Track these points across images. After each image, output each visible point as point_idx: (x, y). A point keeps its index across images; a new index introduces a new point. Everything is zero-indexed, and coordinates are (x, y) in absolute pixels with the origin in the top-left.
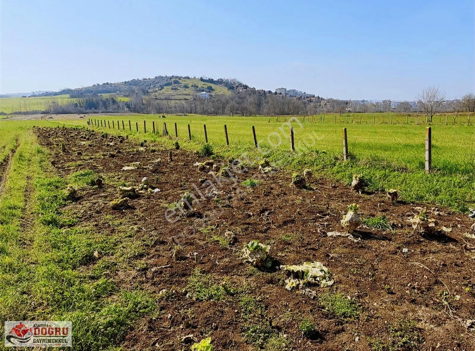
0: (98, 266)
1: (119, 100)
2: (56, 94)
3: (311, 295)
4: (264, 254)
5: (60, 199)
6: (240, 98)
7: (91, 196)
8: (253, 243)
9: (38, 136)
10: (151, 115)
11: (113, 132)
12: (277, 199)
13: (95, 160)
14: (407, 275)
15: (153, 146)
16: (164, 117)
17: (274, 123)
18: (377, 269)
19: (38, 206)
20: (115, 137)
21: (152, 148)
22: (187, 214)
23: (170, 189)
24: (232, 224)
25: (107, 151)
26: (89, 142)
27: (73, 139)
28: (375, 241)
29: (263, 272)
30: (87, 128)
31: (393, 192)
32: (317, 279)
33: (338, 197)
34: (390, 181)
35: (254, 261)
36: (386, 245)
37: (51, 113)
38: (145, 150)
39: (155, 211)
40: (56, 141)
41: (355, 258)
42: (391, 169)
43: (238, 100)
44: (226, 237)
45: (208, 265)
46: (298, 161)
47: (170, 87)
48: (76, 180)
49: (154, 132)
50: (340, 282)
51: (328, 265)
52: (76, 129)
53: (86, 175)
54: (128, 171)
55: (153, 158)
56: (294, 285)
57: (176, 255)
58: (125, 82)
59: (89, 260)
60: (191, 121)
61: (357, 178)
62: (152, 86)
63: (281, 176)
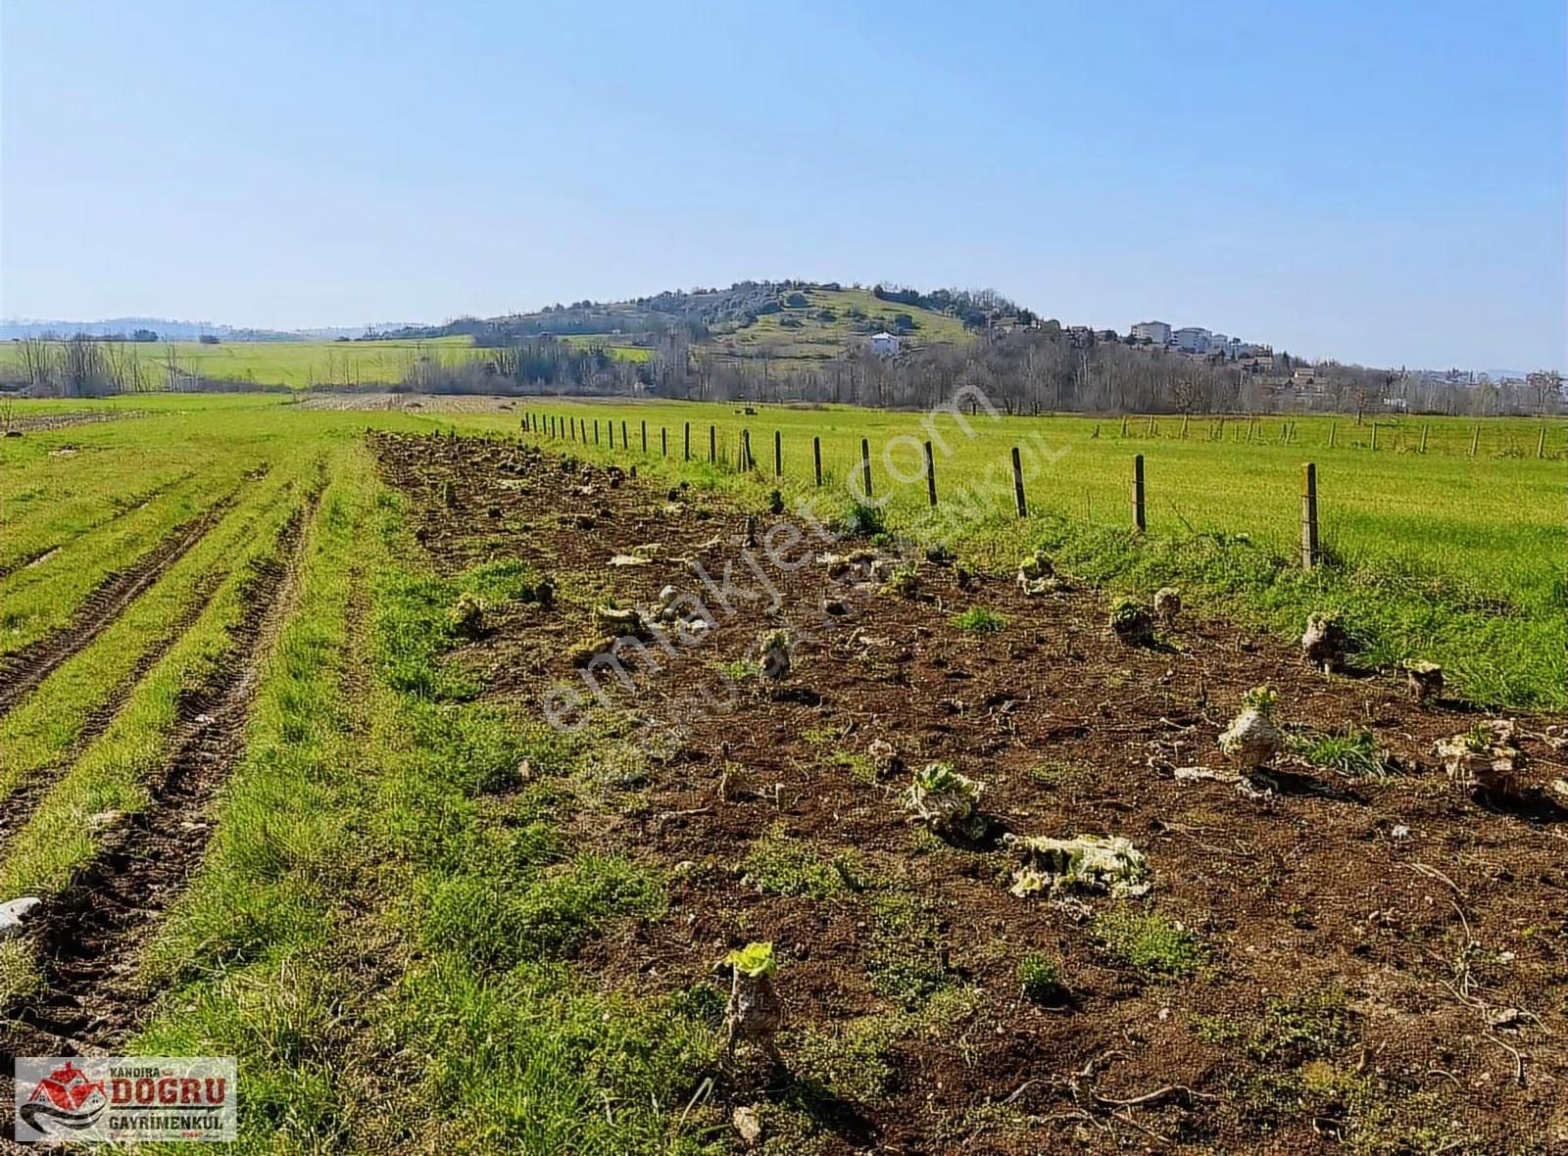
0: (527, 797)
1: (617, 358)
2: (433, 333)
3: (1075, 911)
4: (963, 802)
5: (438, 632)
6: (1002, 352)
7: (520, 630)
8: (936, 770)
9: (380, 459)
10: (713, 406)
11: (590, 457)
12: (1050, 670)
13: (536, 535)
14: (1377, 890)
15: (704, 501)
16: (750, 412)
17: (1110, 441)
18: (1293, 871)
19: (381, 644)
20: (599, 471)
21: (700, 507)
22: (774, 691)
23: (735, 624)
24: (896, 726)
25: (573, 511)
26: (524, 483)
27: (478, 470)
28: (1314, 802)
29: (957, 847)
30: (520, 441)
31: (1429, 669)
32: (1103, 878)
33: (1247, 678)
34: (1444, 642)
35: (933, 817)
36: (1347, 814)
37: (417, 393)
38: (679, 511)
39: (687, 677)
40: (429, 475)
41: (1240, 838)
42: (1454, 605)
43: (996, 360)
44: (873, 757)
45: (812, 819)
46: (1152, 564)
47: (775, 318)
48: (481, 586)
49: (713, 459)
50: (1169, 890)
51: (1149, 848)
52: (489, 442)
53: (510, 573)
54: (626, 568)
55: (701, 537)
56: (1036, 886)
57: (727, 787)
58: (641, 300)
59: (504, 782)
60: (833, 429)
61: (1321, 622)
62: (720, 314)
63: (1084, 606)
